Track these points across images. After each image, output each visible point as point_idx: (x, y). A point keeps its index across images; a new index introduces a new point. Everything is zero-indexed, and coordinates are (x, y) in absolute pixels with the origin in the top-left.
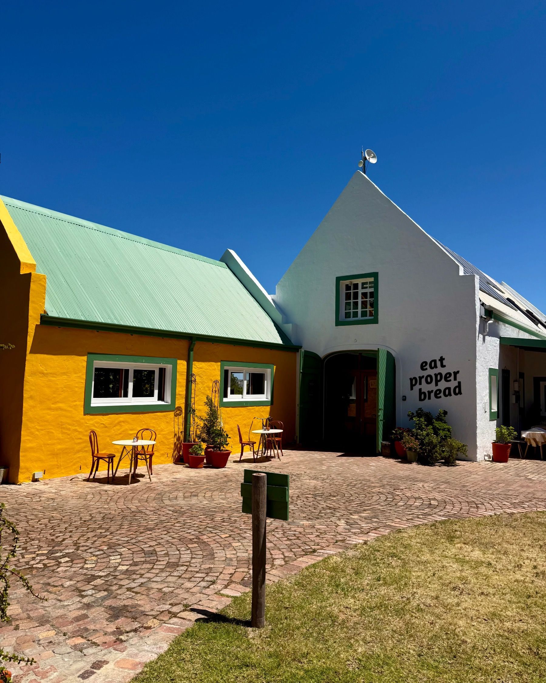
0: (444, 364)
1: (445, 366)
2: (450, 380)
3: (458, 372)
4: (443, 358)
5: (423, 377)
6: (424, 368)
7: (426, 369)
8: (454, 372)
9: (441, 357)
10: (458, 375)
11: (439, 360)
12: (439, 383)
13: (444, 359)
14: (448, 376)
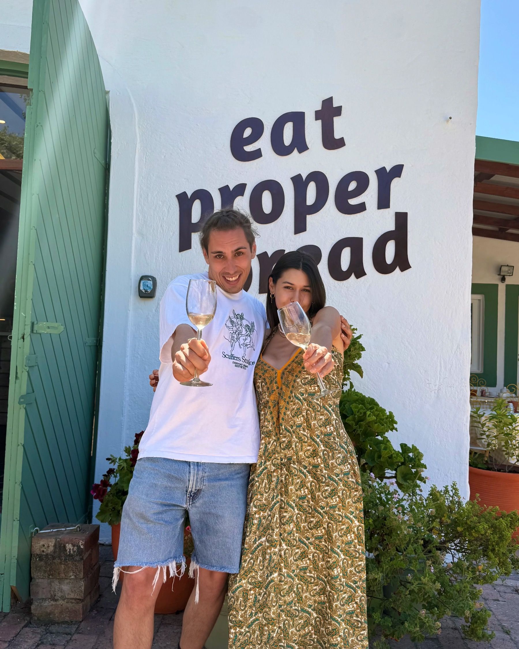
0: (337, 136)
1: (340, 143)
2: (361, 208)
3: (397, 170)
4: (335, 104)
5: (240, 189)
6: (248, 148)
7: (257, 154)
8: (381, 173)
9: (328, 102)
10: (396, 184)
11: (318, 115)
12: (310, 218)
13: (338, 111)
14: (353, 186)
